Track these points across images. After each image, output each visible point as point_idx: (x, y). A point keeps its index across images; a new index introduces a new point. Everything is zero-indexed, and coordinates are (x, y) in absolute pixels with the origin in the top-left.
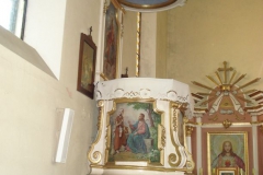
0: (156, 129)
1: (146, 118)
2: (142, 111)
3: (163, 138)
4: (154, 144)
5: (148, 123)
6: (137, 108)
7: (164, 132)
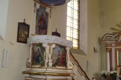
0: (43, 53)
1: (40, 50)
2: (38, 47)
3: (45, 57)
4: (42, 59)
5: (40, 51)
6: (37, 46)
7: (46, 54)
